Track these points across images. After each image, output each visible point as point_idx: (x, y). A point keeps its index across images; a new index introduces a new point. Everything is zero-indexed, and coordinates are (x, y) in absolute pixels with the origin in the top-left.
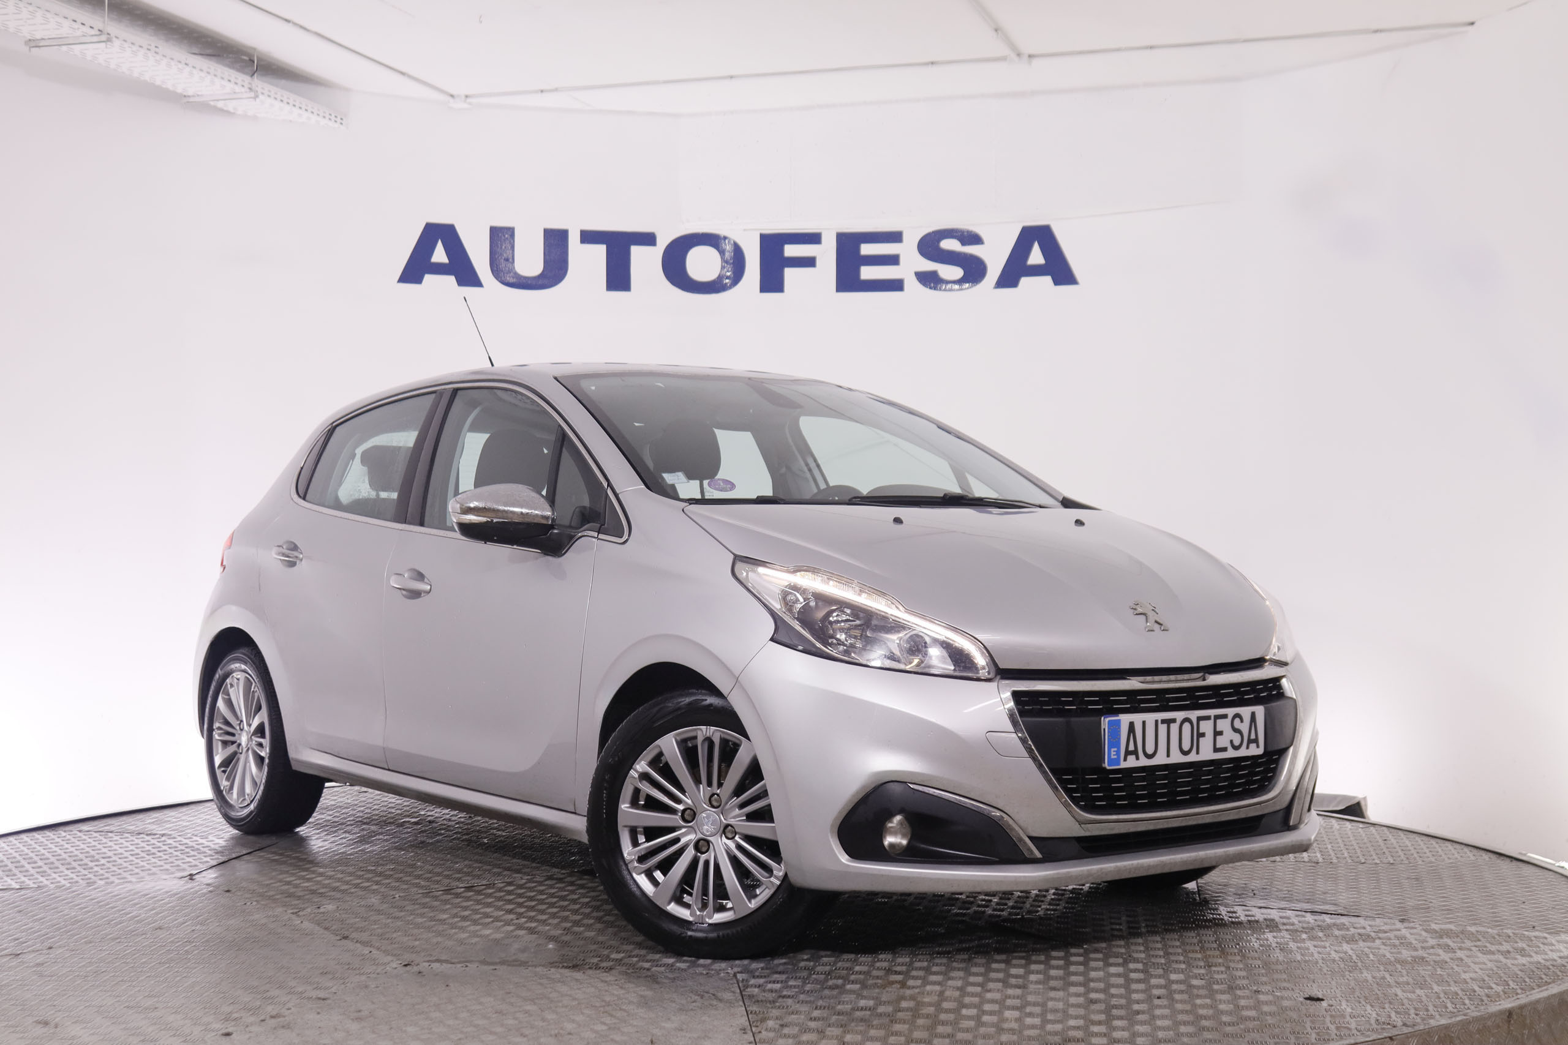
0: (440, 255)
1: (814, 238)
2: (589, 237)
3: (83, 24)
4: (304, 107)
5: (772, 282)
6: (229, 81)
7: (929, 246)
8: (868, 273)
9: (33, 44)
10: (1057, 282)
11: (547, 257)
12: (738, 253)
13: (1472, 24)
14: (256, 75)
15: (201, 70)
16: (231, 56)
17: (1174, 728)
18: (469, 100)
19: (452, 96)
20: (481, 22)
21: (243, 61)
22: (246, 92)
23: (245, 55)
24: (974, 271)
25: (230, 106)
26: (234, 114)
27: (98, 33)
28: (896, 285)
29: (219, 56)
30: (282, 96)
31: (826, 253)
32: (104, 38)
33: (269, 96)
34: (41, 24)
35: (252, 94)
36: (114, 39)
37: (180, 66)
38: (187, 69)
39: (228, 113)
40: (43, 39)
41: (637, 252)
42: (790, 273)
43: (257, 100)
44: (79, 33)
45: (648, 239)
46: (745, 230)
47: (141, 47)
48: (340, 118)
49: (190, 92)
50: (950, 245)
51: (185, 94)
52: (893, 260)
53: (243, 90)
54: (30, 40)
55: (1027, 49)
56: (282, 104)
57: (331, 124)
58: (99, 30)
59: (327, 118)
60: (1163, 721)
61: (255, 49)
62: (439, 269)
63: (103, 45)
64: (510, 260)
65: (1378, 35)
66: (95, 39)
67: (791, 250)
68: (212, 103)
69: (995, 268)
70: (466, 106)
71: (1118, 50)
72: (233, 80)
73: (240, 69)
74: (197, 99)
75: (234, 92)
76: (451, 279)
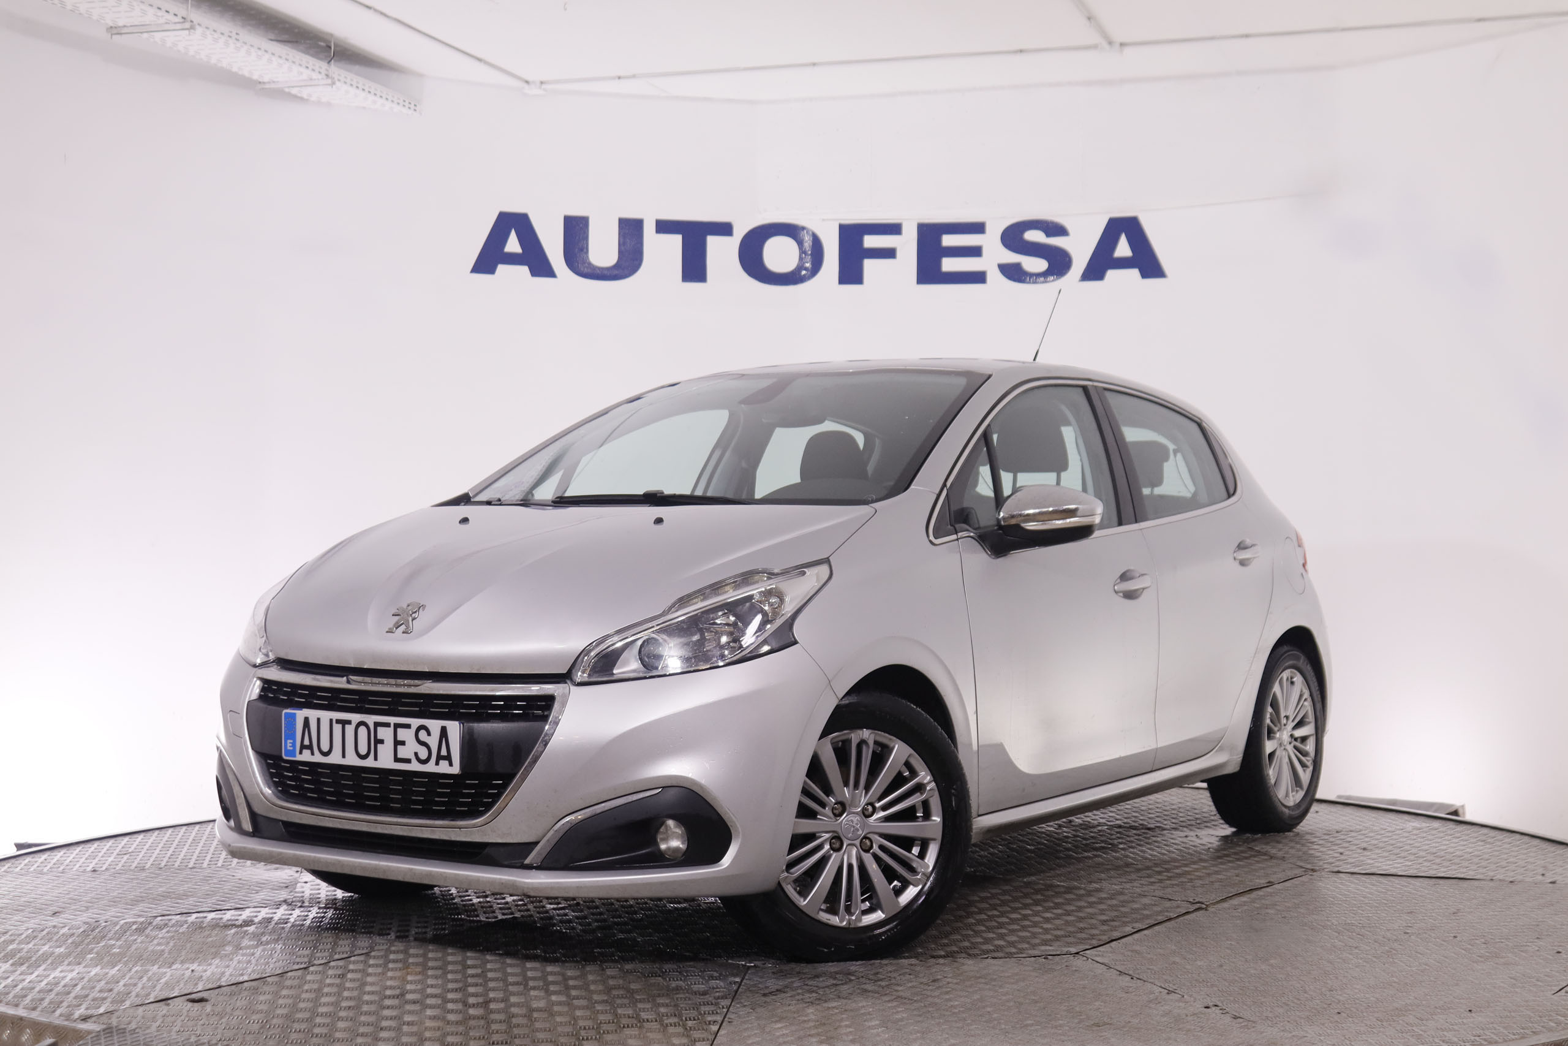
0: (513, 245)
1: (894, 229)
2: (664, 227)
3: (167, 12)
4: (378, 93)
5: (851, 274)
6: (307, 67)
7: (1013, 237)
8: (949, 265)
9: (115, 31)
10: (1145, 275)
11: (622, 247)
12: (817, 244)
14: (332, 61)
15: (280, 57)
16: (308, 42)
17: (350, 730)
18: (544, 86)
19: (527, 82)
20: (565, 9)
21: (320, 47)
22: (322, 79)
23: (322, 41)
24: (1059, 263)
25: (304, 92)
26: (307, 100)
27: (182, 20)
28: (978, 278)
29: (297, 42)
30: (358, 82)
31: (907, 245)
32: (187, 25)
33: (345, 83)
34: (126, 12)
35: (329, 81)
36: (197, 27)
37: (260, 53)
38: (267, 56)
39: (302, 99)
40: (125, 26)
41: (714, 243)
42: (869, 264)
43: (334, 86)
44: (162, 21)
45: (725, 229)
46: (823, 220)
47: (222, 34)
48: (414, 105)
49: (266, 79)
50: (1034, 236)
51: (261, 80)
52: (975, 251)
53: (320, 77)
54: (111, 27)
55: (1118, 37)
56: (357, 91)
57: (405, 110)
58: (183, 18)
59: (401, 105)
60: (338, 721)
61: (332, 35)
62: (512, 259)
63: (187, 32)
64: (584, 249)
65: (1481, 23)
66: (179, 26)
67: (871, 241)
68: (287, 90)
69: (1080, 260)
70: (541, 92)
71: (1213, 38)
72: (310, 66)
73: (314, 56)
74: (273, 86)
75: (311, 79)
76: (524, 270)
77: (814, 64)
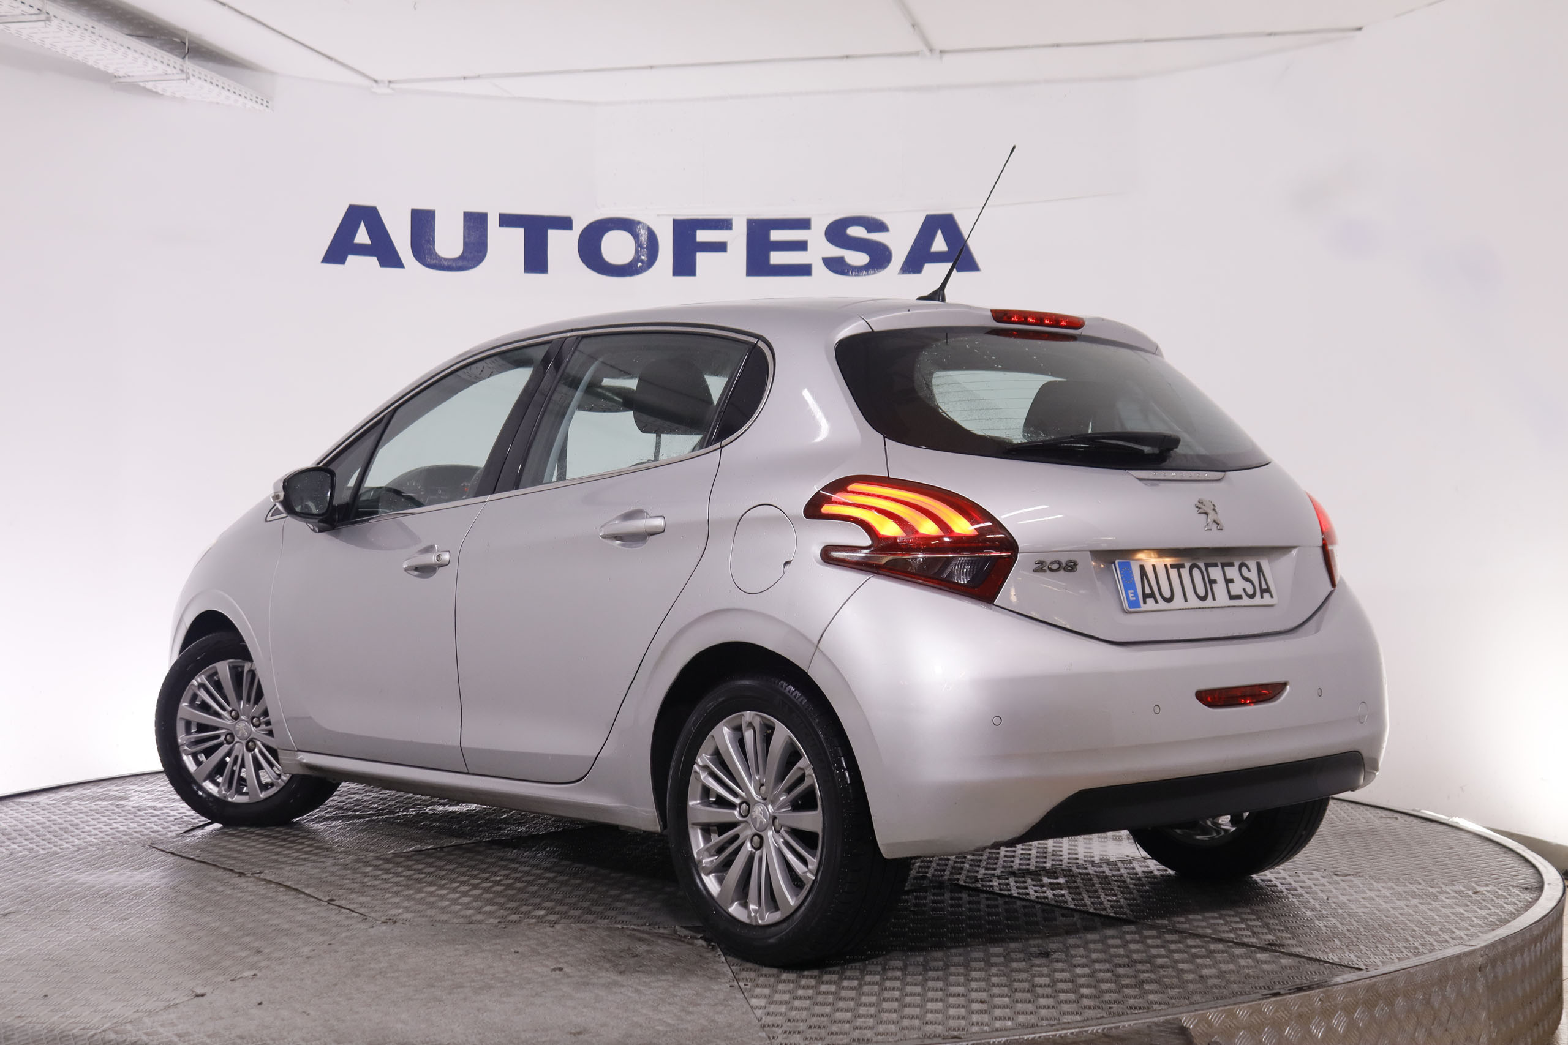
0: (362, 237)
1: (724, 224)
2: (506, 220)
3: (22, 3)
4: (232, 90)
5: (684, 266)
6: (162, 62)
7: (837, 233)
8: (777, 258)
10: (958, 268)
11: (467, 240)
12: (652, 237)
13: (1360, 29)
14: (187, 57)
15: (135, 51)
16: (163, 37)
18: (392, 85)
19: (376, 81)
20: (416, 9)
21: (174, 42)
22: (177, 73)
23: (176, 37)
24: (879, 257)
25: (159, 87)
26: (162, 95)
27: (38, 12)
28: (804, 270)
29: (152, 37)
30: (212, 78)
31: (737, 239)
32: (43, 17)
33: (200, 78)
35: (184, 76)
36: (53, 18)
37: (115, 47)
38: (123, 49)
39: (156, 93)
41: (553, 235)
42: (701, 258)
43: (189, 81)
44: (18, 12)
45: (565, 223)
46: (658, 215)
47: (77, 27)
48: (266, 101)
49: (121, 74)
50: (856, 232)
51: (116, 75)
52: (802, 246)
53: (175, 71)
55: (938, 45)
56: (211, 87)
57: (258, 106)
58: (39, 10)
59: (254, 101)
61: (186, 31)
62: (362, 250)
63: (42, 24)
64: (431, 241)
65: (1272, 38)
66: (34, 18)
67: (703, 236)
68: (142, 84)
70: (388, 91)
71: (1026, 47)
72: (166, 61)
73: (171, 51)
74: (128, 80)
75: (166, 74)
76: (374, 260)
77: (651, 67)
